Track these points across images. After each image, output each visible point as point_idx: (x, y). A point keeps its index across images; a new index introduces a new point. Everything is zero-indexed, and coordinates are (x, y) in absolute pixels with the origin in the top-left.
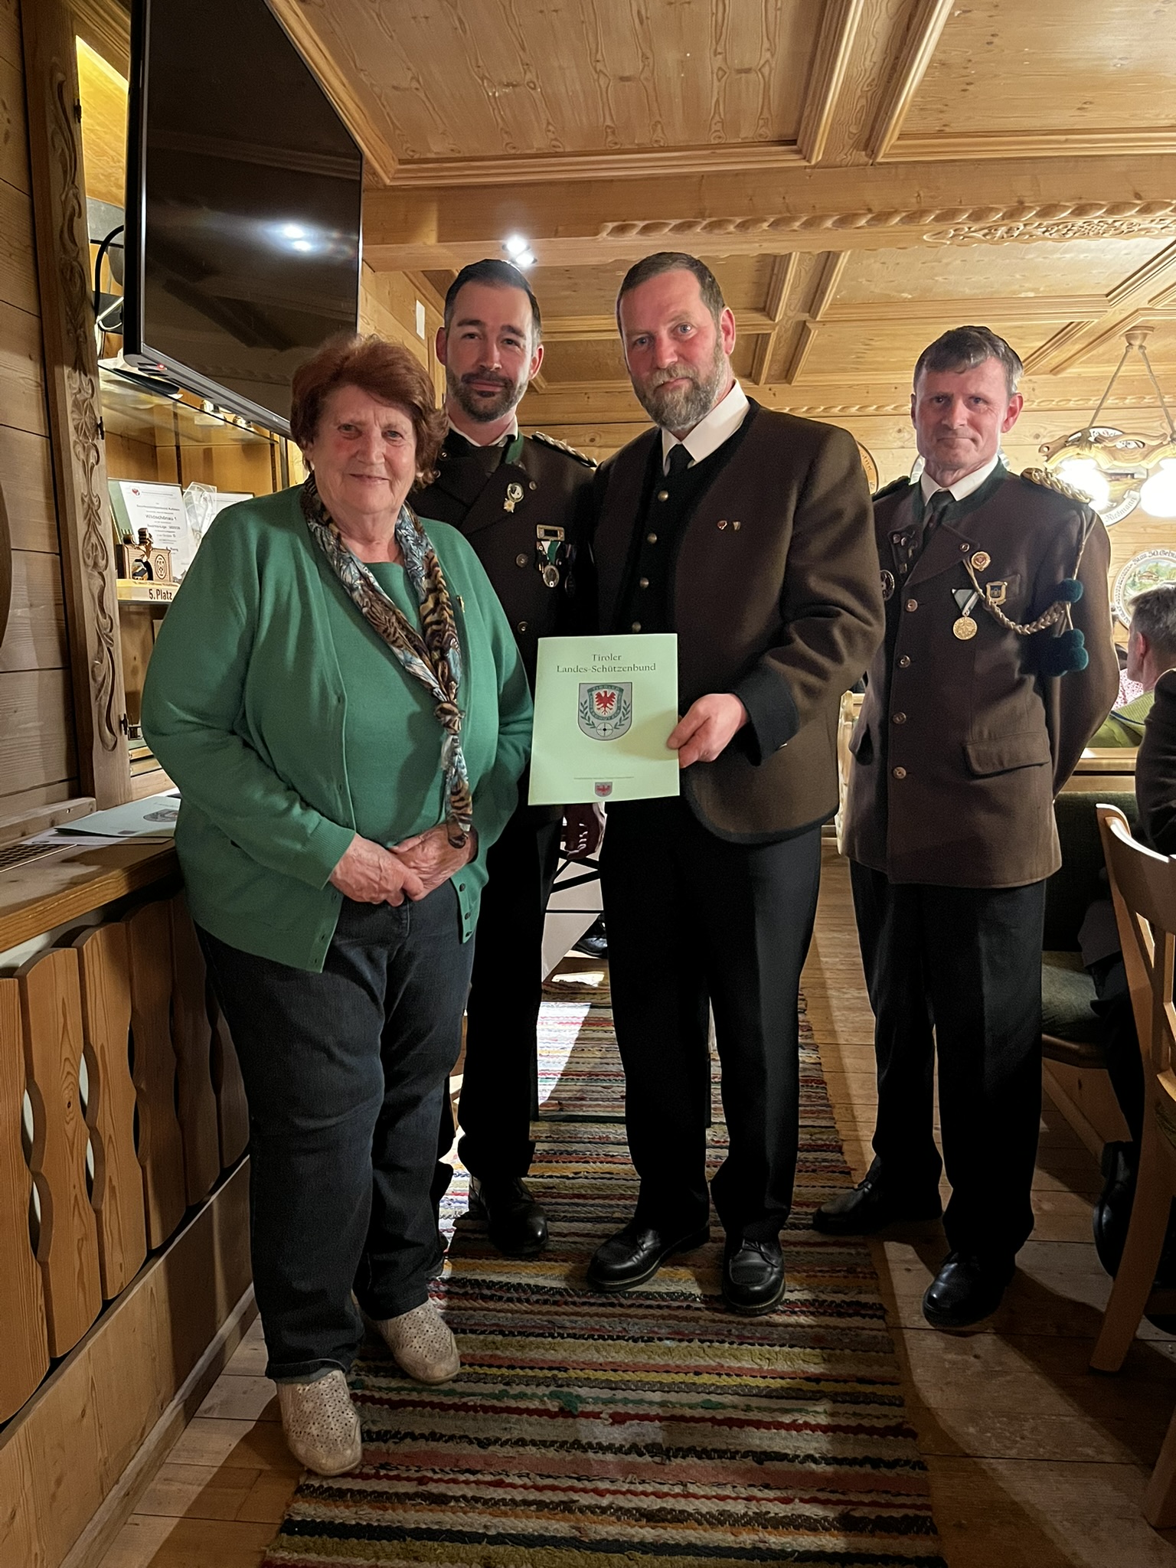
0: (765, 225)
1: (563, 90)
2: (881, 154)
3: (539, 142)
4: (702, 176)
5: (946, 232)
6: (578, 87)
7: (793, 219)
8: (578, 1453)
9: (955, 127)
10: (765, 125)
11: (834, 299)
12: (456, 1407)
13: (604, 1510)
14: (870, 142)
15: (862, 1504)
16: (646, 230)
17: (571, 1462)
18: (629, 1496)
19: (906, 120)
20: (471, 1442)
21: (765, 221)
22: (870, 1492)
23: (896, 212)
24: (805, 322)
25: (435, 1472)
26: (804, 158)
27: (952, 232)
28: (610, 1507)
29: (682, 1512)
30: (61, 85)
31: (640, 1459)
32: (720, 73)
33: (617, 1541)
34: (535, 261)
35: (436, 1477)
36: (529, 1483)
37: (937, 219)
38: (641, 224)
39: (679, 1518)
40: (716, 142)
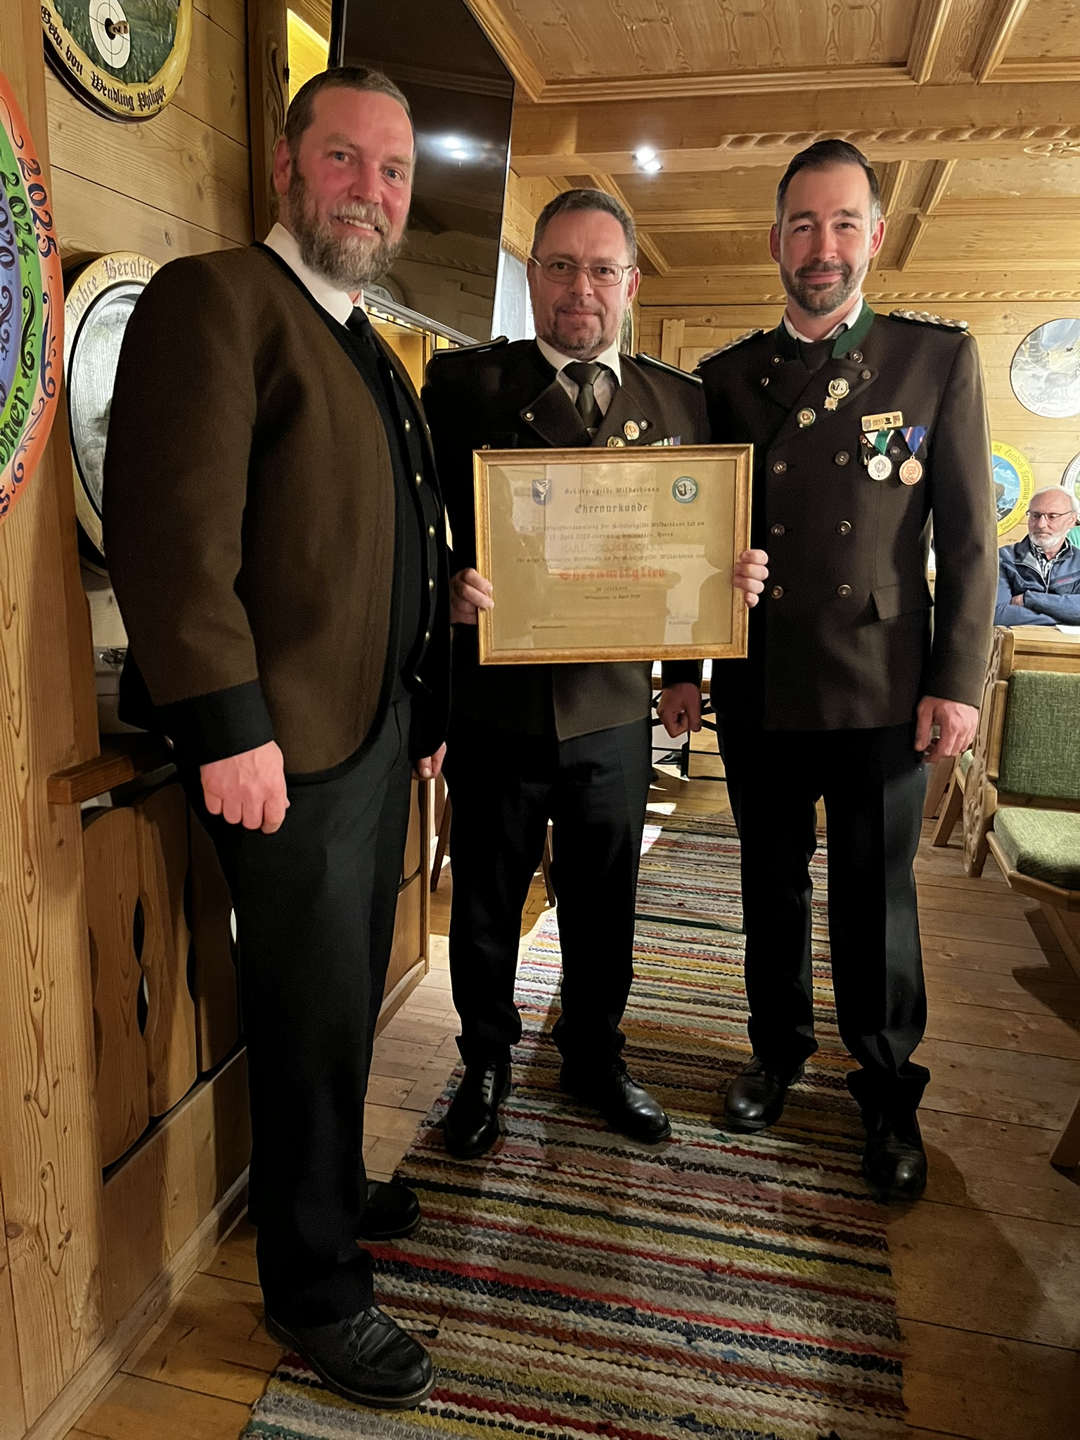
0: (874, 138)
1: (692, 22)
2: (986, 76)
3: (671, 66)
4: (819, 91)
5: (1045, 146)
6: (706, 21)
7: (901, 132)
8: (615, 1157)
9: (1059, 53)
10: (877, 50)
11: (945, 194)
12: (526, 1116)
13: (630, 1197)
14: (975, 64)
15: (831, 1220)
16: (762, 142)
17: (610, 1162)
18: (651, 1191)
19: (1009, 47)
20: (534, 1139)
21: (874, 133)
22: (839, 1213)
23: (998, 128)
24: (916, 215)
25: (506, 1156)
26: (913, 79)
27: (1052, 147)
28: (635, 1196)
29: (689, 1206)
30: (274, 51)
31: (661, 1167)
32: (835, 10)
33: (637, 1219)
34: (662, 168)
35: (507, 1159)
36: (576, 1172)
37: (1036, 135)
38: (759, 136)
39: (688, 1210)
40: (832, 63)
